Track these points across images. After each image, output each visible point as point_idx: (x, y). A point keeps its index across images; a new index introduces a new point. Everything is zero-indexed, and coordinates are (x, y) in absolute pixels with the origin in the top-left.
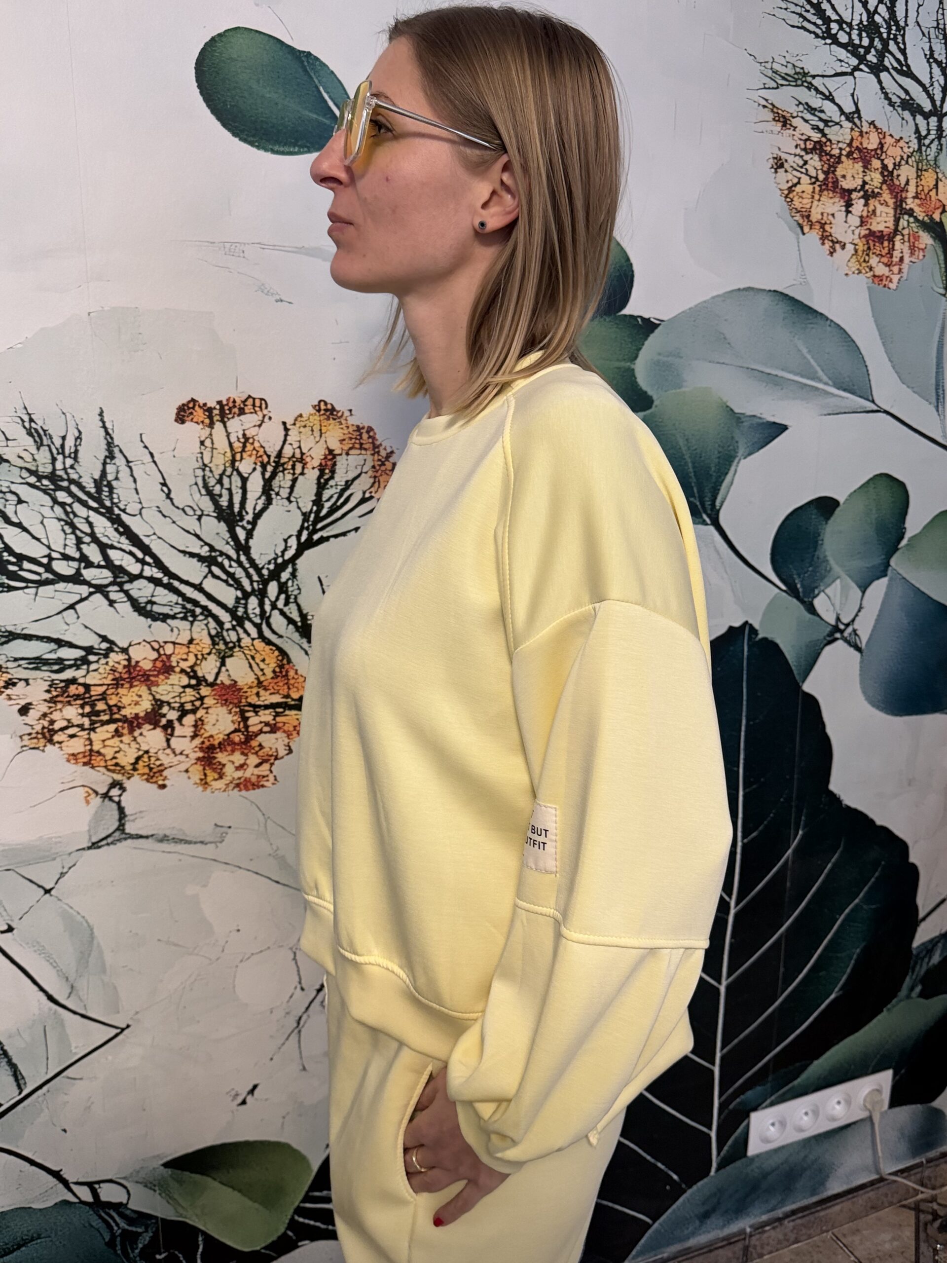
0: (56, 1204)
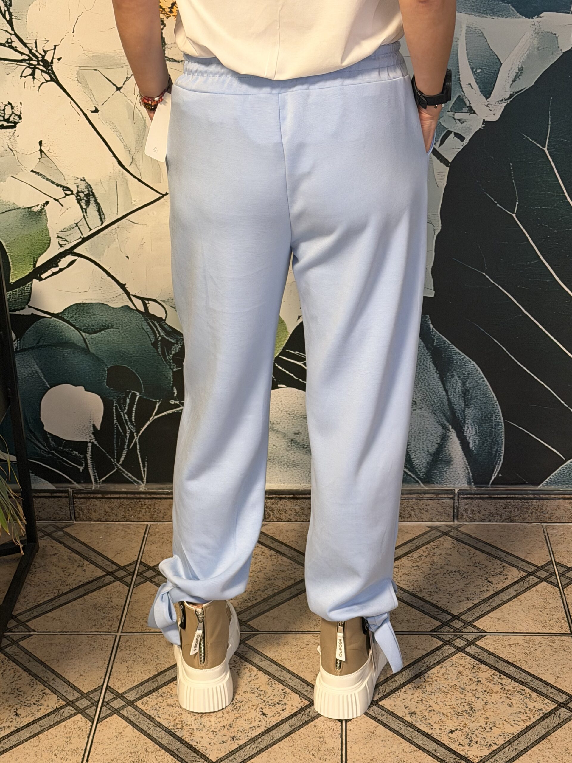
0: (122, 307)
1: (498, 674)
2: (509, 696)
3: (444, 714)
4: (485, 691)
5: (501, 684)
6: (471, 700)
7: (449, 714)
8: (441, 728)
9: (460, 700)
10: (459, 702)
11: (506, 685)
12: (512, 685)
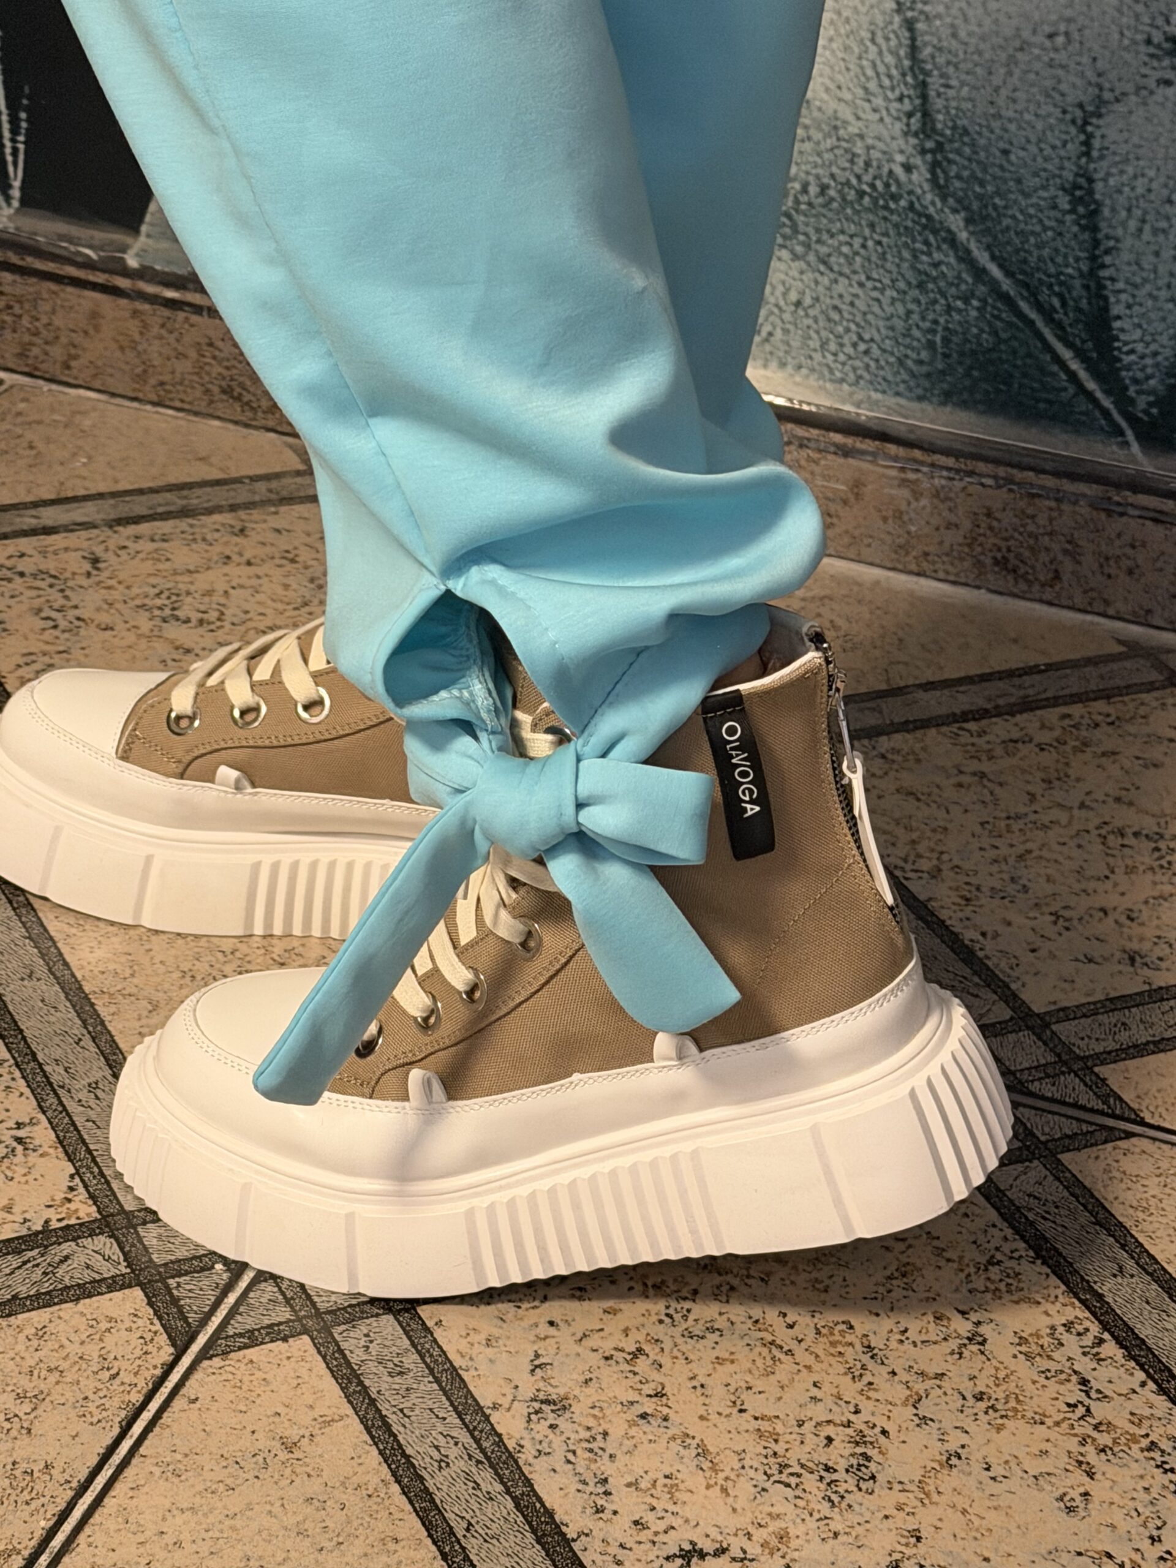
1: (1095, 1328)
2: (1092, 1456)
3: (703, 1452)
4: (979, 1397)
5: (1084, 1382)
6: (882, 1422)
7: (728, 1463)
8: (649, 1518)
9: (829, 1402)
10: (819, 1412)
11: (1104, 1397)
12: (1137, 1404)
